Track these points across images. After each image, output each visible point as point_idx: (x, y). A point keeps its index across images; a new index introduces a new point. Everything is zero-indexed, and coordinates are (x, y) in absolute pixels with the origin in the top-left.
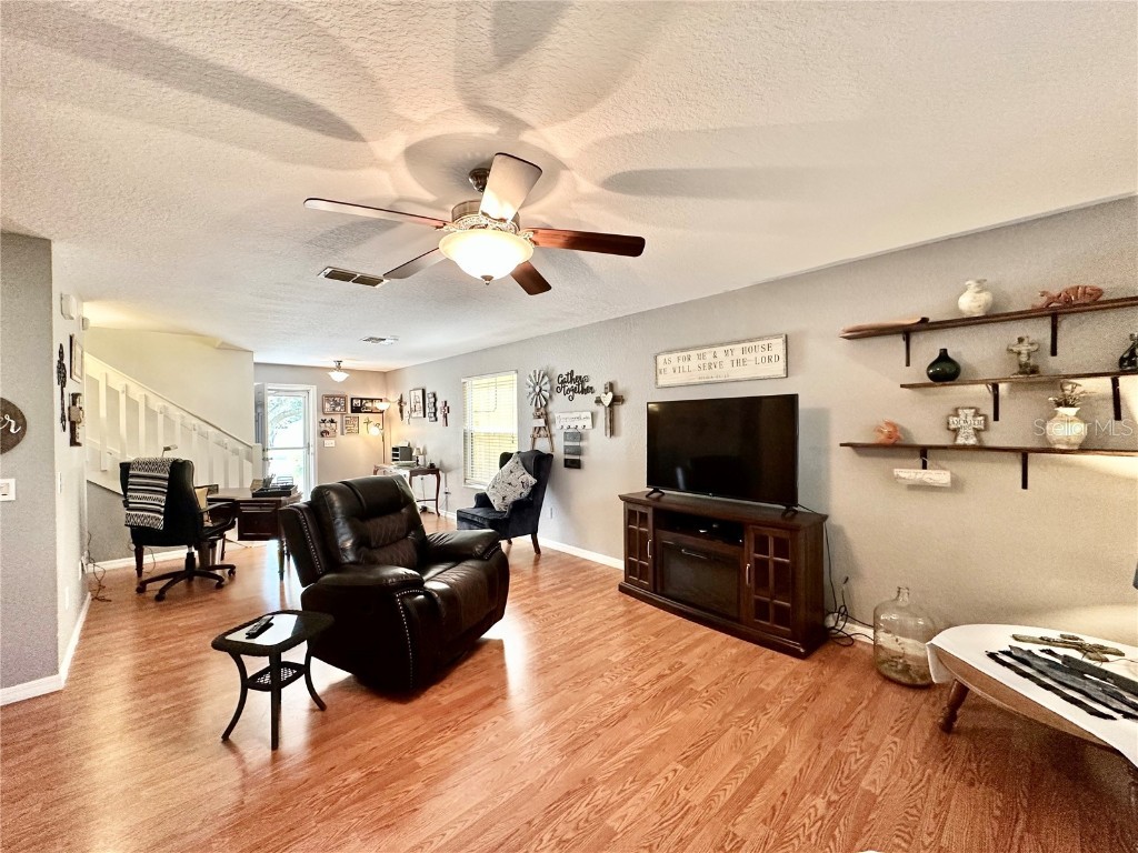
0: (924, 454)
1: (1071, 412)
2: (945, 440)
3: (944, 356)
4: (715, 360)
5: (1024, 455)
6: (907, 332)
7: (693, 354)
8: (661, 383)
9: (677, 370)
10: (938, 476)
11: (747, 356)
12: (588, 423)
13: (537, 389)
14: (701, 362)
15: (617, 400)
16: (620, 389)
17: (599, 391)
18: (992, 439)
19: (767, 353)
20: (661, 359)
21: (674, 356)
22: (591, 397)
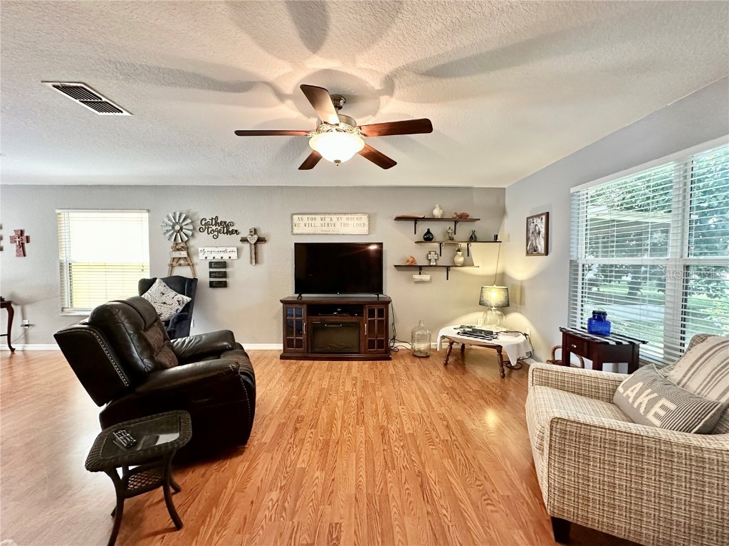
0: (420, 268)
1: (460, 253)
2: (426, 263)
3: (429, 232)
4: (331, 222)
5: (448, 268)
6: (416, 220)
7: (318, 217)
8: (295, 232)
9: (307, 225)
10: (426, 277)
11: (349, 222)
12: (234, 256)
13: (177, 228)
14: (323, 222)
15: (261, 240)
16: (262, 233)
17: (245, 233)
18: (440, 263)
19: (359, 222)
20: (295, 217)
21: (305, 217)
22: (236, 238)
